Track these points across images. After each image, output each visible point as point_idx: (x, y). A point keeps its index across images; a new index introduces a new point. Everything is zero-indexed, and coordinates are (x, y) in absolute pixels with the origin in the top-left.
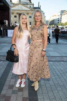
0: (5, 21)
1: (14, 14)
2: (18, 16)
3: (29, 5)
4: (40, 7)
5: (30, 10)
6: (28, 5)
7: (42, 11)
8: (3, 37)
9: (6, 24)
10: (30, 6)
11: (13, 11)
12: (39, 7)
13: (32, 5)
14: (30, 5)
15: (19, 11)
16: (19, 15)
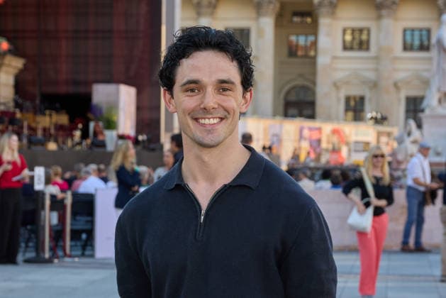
0: (101, 93)
8: (50, 261)
9: (111, 125)
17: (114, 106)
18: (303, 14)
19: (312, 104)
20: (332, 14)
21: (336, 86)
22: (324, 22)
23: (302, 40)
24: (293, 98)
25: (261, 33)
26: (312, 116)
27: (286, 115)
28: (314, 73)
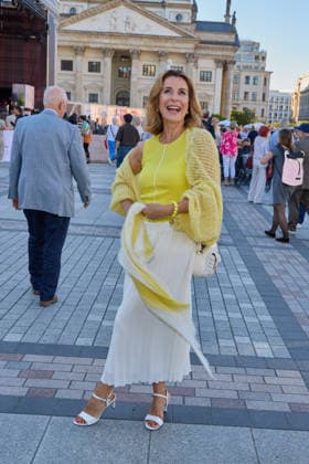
0: (16, 88)
1: (87, 53)
2: (107, 64)
3: (173, 10)
4: (234, 20)
5: (175, 34)
6: (168, 10)
7: (254, 46)
9: (21, 103)
10: (179, 17)
11: (85, 39)
12: (231, 22)
13: (190, 11)
14: (179, 11)
15: (113, 41)
16: (113, 62)
17: (23, 94)
18: (126, 57)
19: (129, 99)
20: (138, 58)
21: (140, 91)
22: (134, 61)
23: (125, 70)
24: (120, 96)
25: (105, 65)
26: (128, 106)
27: (117, 104)
28: (129, 85)
